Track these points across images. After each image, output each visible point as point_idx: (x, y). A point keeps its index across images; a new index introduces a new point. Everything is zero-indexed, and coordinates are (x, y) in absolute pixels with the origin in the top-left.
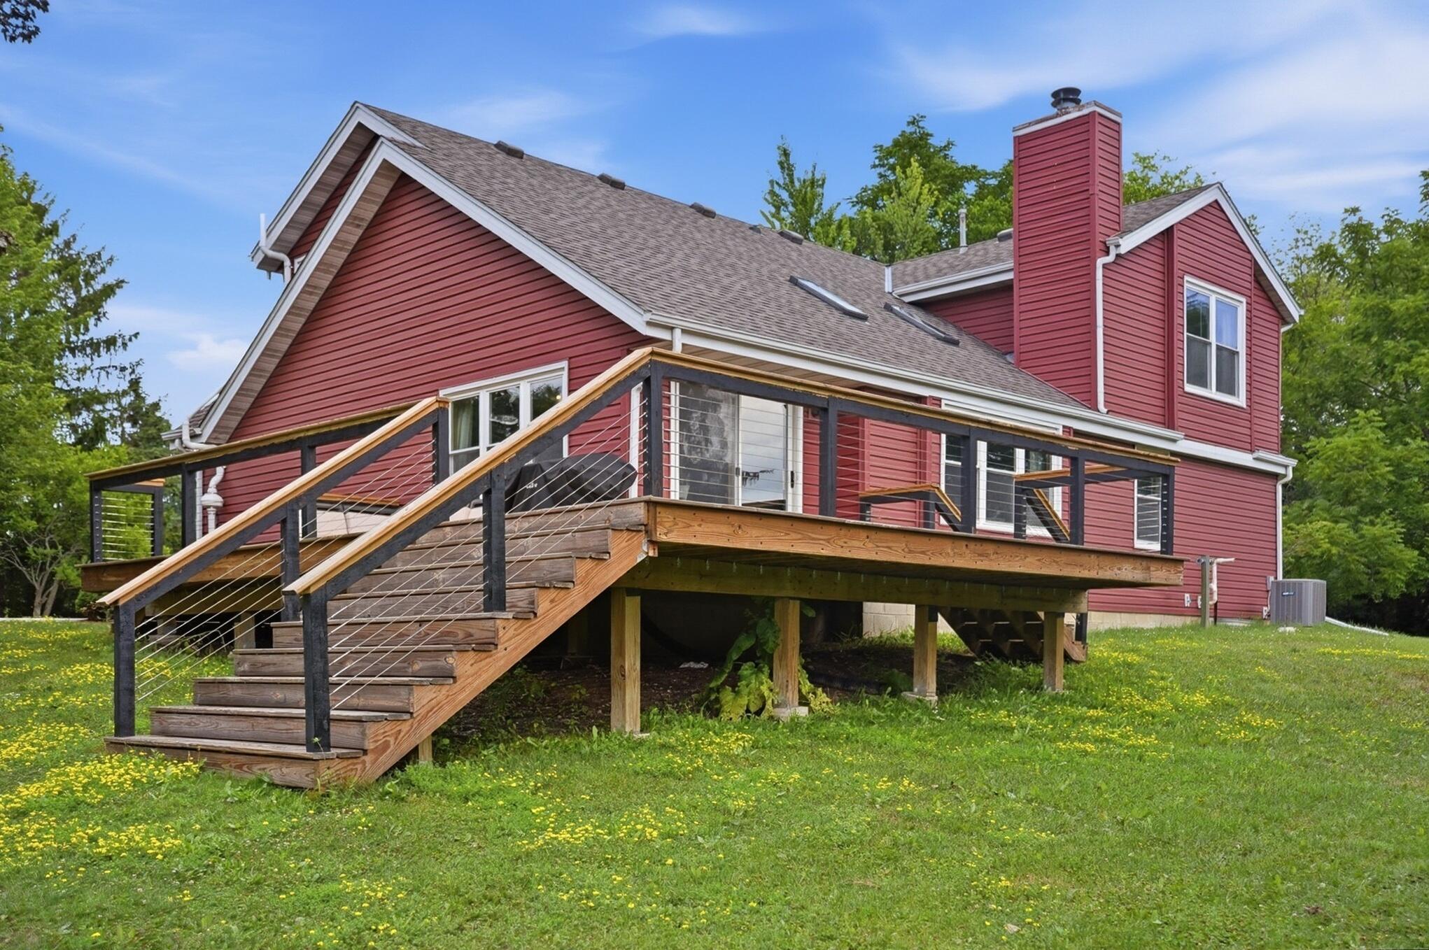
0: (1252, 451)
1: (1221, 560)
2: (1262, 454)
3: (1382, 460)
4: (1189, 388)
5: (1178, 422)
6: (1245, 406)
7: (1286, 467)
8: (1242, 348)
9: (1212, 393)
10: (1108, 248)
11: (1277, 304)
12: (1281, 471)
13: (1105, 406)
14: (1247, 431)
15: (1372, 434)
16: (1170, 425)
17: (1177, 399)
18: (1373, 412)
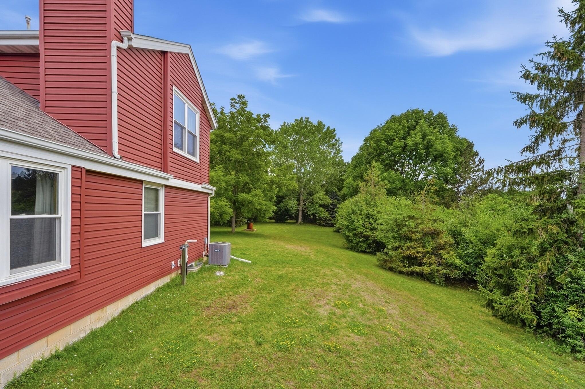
0: (201, 184)
1: (190, 241)
2: (205, 185)
3: (223, 181)
4: (175, 150)
5: (170, 168)
6: (199, 163)
7: (212, 190)
8: (198, 134)
9: (185, 154)
10: (122, 38)
11: (209, 119)
12: (210, 192)
13: (119, 153)
14: (199, 174)
15: (220, 173)
16: (165, 170)
17: (169, 155)
18: (221, 166)
